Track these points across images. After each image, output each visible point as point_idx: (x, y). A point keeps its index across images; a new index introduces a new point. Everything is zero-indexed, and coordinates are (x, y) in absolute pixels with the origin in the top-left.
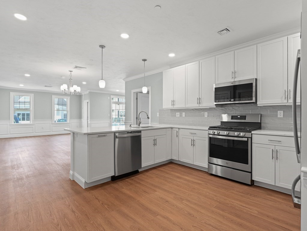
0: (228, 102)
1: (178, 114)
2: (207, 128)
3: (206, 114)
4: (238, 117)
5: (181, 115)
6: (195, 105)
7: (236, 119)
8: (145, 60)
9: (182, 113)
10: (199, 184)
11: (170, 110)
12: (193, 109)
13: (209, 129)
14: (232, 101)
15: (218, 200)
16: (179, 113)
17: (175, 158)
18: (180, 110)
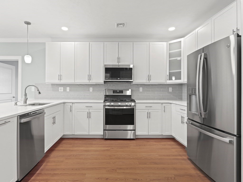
0: (115, 80)
1: (61, 89)
2: (103, 101)
3: (91, 89)
4: (118, 91)
5: (65, 90)
6: (86, 81)
7: (116, 93)
8: (28, 23)
9: (67, 88)
10: (107, 150)
11: (51, 84)
12: (78, 85)
13: (104, 102)
14: (119, 79)
15: (134, 158)
16: (63, 88)
17: (68, 133)
18: (64, 86)
